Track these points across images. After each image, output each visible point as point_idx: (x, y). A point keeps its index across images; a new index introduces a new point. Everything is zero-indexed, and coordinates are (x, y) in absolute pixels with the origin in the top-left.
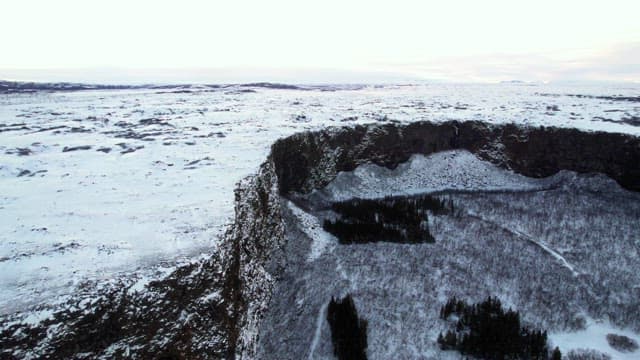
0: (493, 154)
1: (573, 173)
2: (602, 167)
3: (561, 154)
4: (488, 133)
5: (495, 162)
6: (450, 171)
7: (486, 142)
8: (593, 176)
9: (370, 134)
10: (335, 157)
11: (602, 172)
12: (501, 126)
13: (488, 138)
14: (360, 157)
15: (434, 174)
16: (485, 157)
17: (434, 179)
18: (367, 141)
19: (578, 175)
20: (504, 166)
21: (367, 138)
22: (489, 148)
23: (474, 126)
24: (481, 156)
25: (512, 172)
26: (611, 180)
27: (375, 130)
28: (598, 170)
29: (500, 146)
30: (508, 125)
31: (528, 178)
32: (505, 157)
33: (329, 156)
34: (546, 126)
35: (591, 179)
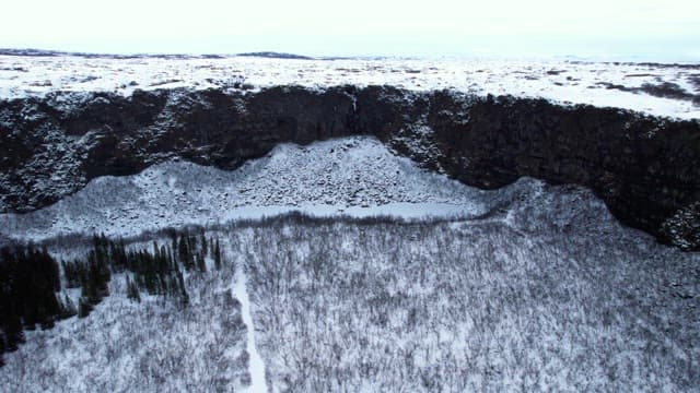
0: (414, 145)
1: (539, 183)
2: (587, 177)
3: (522, 148)
4: (406, 109)
5: (418, 158)
6: (333, 175)
7: (402, 123)
8: (569, 191)
9: (173, 108)
10: (80, 151)
11: (587, 185)
12: (427, 95)
13: (406, 116)
14: (153, 149)
15: (305, 179)
16: (402, 150)
17: (301, 188)
18: (165, 122)
19: (546, 188)
20: (431, 167)
21: (168, 114)
22: (408, 133)
23: (382, 96)
24: (395, 147)
25: (444, 177)
26: (596, 204)
27: (183, 101)
28: (578, 181)
29: (425, 130)
30: (437, 93)
31: (468, 189)
32: (433, 151)
33: (61, 147)
34: (496, 94)
35: (564, 197)
